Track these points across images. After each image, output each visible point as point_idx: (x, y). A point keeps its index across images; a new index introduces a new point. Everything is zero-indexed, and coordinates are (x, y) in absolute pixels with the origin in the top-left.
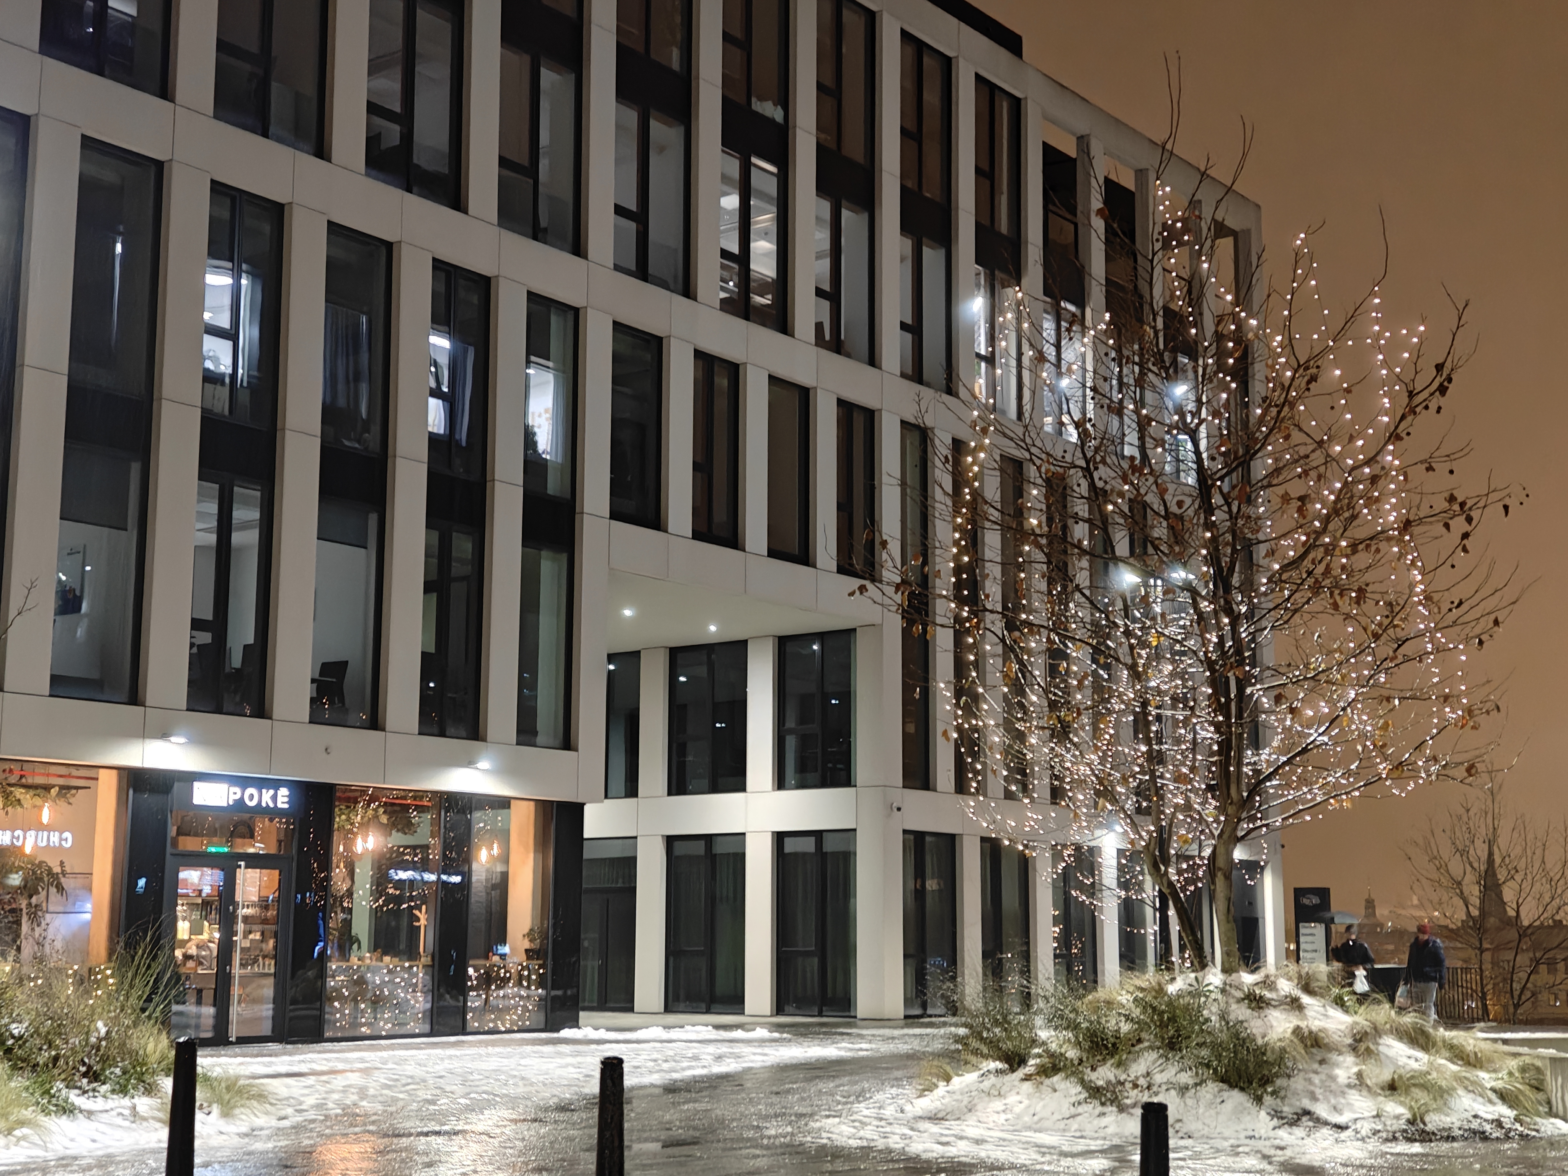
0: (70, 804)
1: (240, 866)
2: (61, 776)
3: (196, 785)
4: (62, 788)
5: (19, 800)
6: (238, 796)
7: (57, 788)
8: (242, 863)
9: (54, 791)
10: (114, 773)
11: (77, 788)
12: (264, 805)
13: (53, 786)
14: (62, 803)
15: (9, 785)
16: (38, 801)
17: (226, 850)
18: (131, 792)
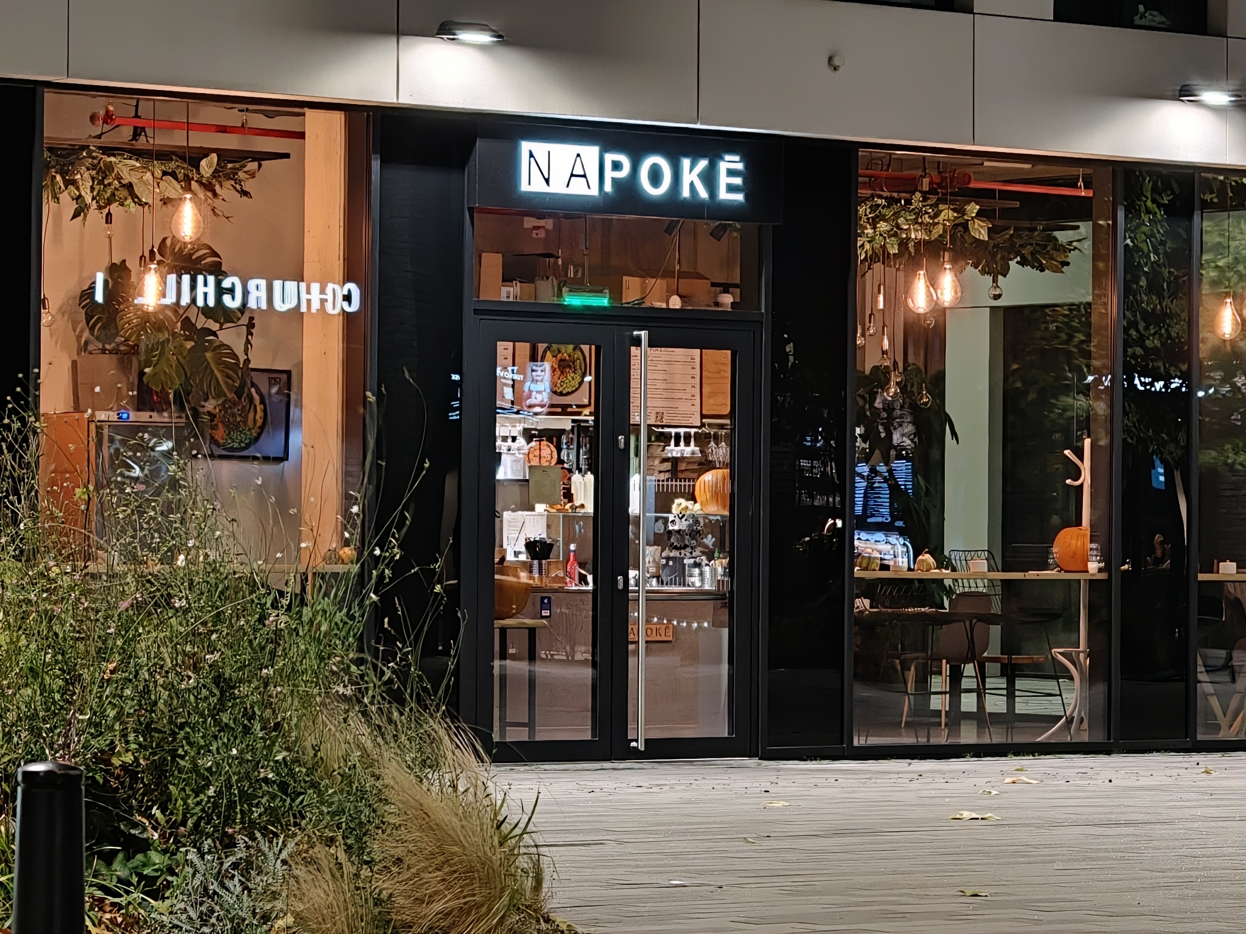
0: (245, 193)
1: (637, 342)
2: (223, 129)
3: (526, 146)
4: (224, 155)
5: (129, 187)
6: (624, 173)
7: (214, 157)
8: (644, 334)
9: (207, 166)
10: (338, 117)
11: (260, 157)
12: (686, 193)
13: (205, 153)
14: (226, 191)
15: (108, 151)
16: (172, 188)
17: (604, 302)
18: (376, 164)
